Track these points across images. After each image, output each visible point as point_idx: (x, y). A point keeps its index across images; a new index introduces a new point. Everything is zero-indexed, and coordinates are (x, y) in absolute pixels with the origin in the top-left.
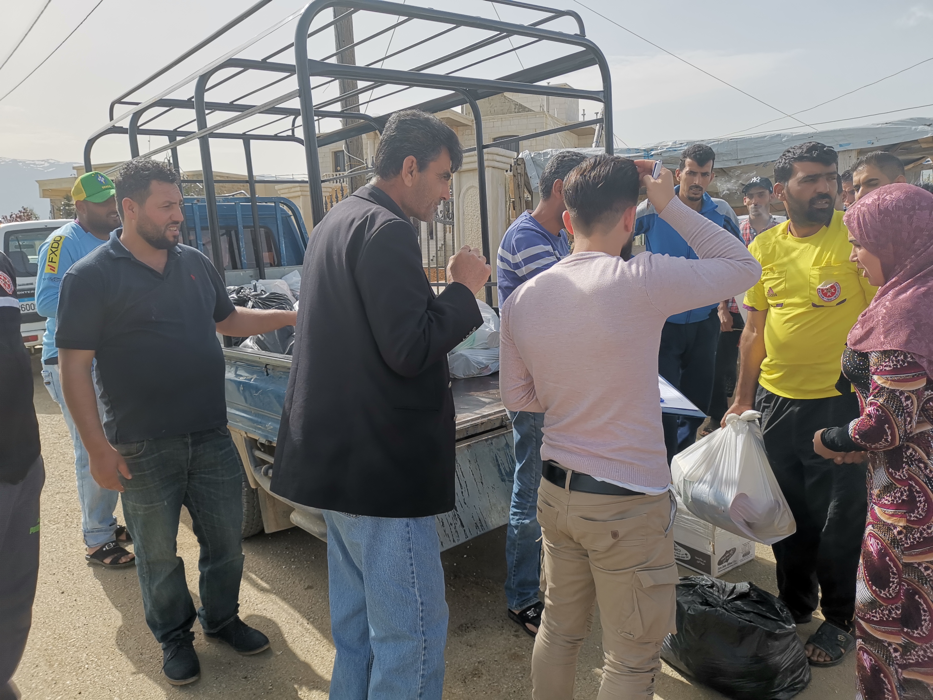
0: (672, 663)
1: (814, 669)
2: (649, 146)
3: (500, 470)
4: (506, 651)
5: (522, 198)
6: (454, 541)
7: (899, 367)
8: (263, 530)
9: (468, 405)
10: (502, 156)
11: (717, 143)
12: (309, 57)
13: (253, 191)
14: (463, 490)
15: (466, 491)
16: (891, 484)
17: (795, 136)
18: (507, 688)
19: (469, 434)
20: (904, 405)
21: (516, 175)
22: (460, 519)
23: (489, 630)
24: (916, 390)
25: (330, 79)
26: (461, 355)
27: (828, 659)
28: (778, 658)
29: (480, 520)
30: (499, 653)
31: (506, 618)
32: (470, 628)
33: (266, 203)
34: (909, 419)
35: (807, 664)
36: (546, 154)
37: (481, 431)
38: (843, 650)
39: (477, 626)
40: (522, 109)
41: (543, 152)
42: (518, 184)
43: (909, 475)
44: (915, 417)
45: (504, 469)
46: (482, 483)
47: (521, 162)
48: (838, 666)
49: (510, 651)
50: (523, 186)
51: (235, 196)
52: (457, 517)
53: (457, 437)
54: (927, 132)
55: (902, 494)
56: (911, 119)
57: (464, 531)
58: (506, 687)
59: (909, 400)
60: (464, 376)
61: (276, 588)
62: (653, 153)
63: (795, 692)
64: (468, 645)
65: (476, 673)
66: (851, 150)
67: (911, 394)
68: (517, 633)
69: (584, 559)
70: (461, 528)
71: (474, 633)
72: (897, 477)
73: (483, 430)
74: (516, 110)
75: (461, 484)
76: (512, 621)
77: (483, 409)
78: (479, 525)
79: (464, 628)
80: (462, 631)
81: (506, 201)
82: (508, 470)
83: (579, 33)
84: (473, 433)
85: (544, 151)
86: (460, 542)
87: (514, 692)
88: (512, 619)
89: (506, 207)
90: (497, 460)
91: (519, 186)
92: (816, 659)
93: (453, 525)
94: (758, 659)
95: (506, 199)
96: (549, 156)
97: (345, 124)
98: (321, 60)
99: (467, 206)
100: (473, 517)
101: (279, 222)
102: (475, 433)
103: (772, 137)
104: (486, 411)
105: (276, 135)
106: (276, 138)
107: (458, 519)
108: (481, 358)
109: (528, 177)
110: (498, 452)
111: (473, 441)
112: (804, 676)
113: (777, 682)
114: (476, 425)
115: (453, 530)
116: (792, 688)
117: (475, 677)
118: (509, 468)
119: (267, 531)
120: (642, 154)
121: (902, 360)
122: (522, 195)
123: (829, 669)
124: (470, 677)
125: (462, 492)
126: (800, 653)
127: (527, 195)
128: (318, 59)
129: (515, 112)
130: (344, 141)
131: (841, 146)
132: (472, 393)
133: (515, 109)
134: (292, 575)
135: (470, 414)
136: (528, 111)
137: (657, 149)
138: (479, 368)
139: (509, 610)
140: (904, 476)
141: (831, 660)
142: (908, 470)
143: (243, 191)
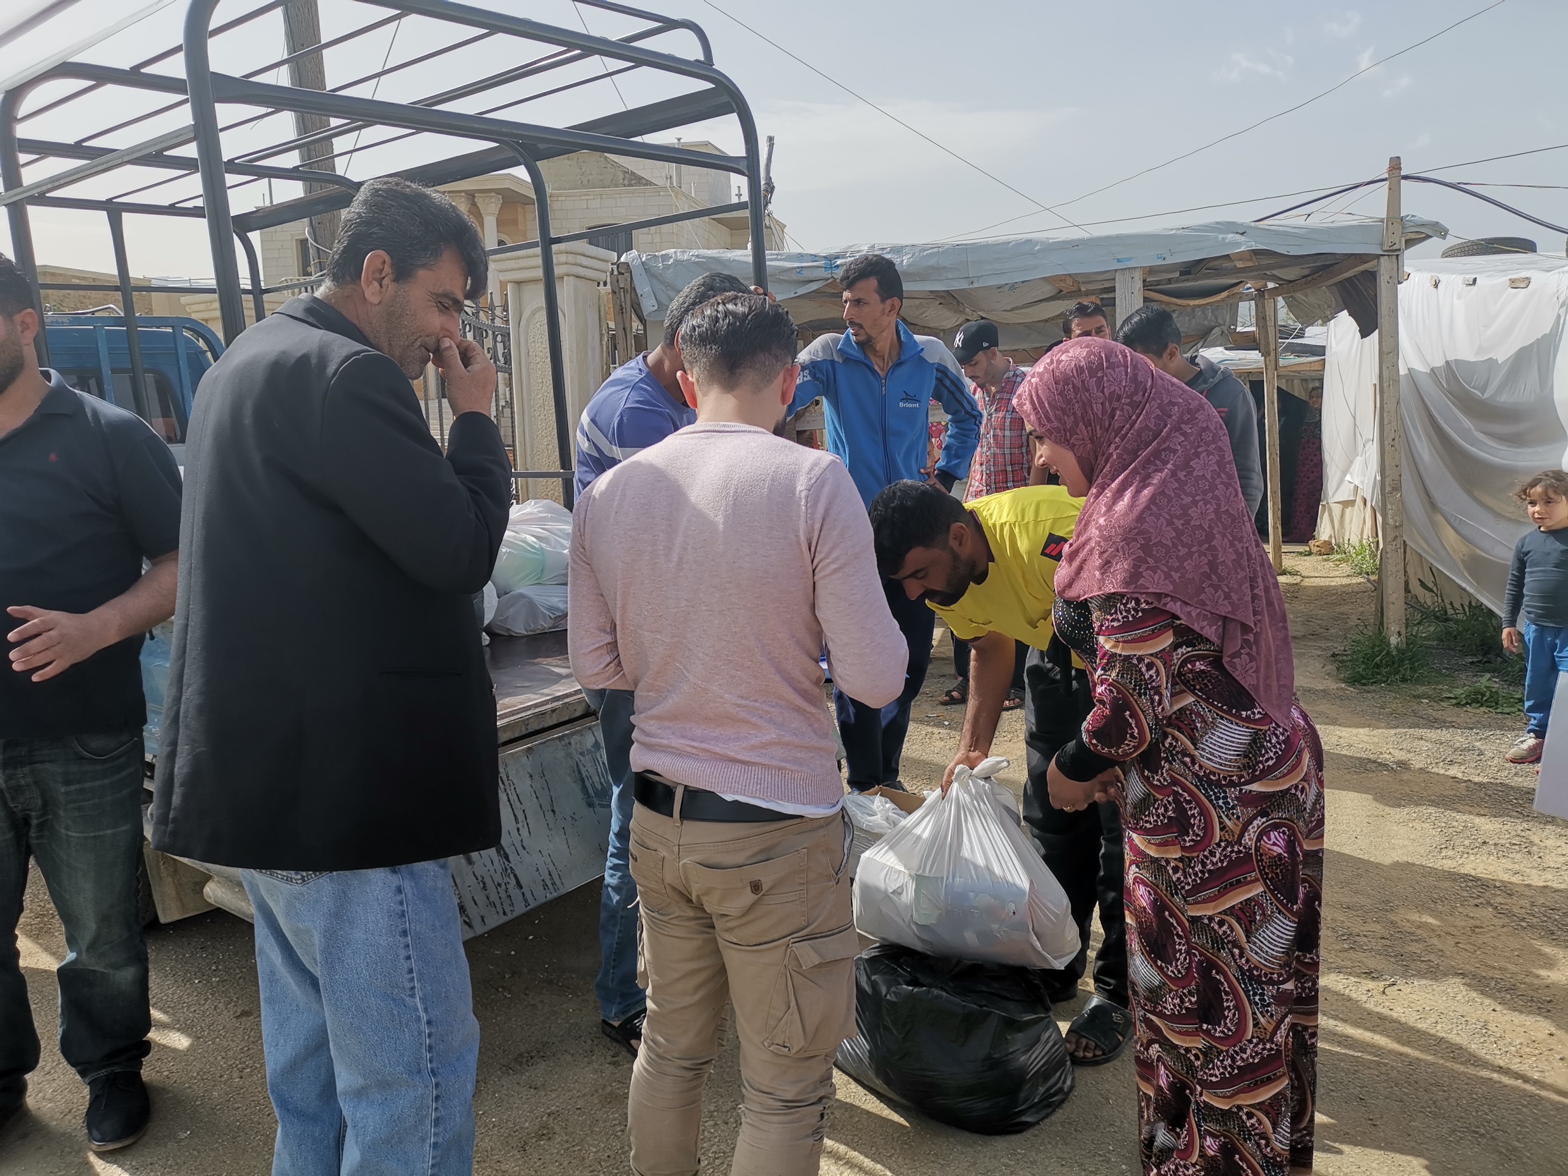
0: (866, 1083)
1: (1080, 1072)
2: (833, 251)
3: (584, 788)
4: (597, 1091)
5: (628, 331)
6: (505, 913)
7: (1131, 619)
8: (156, 918)
9: (531, 680)
10: (592, 258)
11: (936, 250)
12: (212, 69)
13: (128, 306)
14: (520, 826)
15: (526, 826)
16: (1149, 795)
17: (1053, 243)
18: (596, 1152)
19: (531, 730)
20: (1147, 677)
21: (617, 291)
22: (515, 876)
23: (568, 1058)
24: (1160, 651)
25: (263, 110)
26: (522, 596)
27: (1099, 1053)
28: (1022, 1058)
29: (550, 874)
30: (584, 1095)
31: (597, 1035)
32: (535, 1058)
33: (157, 327)
34: (1157, 698)
35: (1069, 1063)
36: (666, 257)
37: (551, 724)
38: (1121, 1038)
39: (549, 1053)
40: (636, 180)
41: (660, 253)
42: (621, 306)
43: (1171, 777)
44: (1166, 693)
45: (593, 785)
46: (553, 811)
47: (624, 269)
48: (1114, 1062)
49: (603, 1090)
50: (628, 310)
51: (97, 315)
52: (509, 871)
53: (503, 737)
54: (1239, 244)
55: (1166, 810)
56: (1217, 223)
57: (523, 894)
58: (594, 1150)
59: (1152, 669)
60: (527, 631)
61: (182, 1019)
62: (839, 262)
63: (1050, 1110)
64: (530, 1088)
65: (544, 1133)
66: (1135, 268)
67: (1154, 660)
68: (616, 1059)
69: (710, 933)
70: (517, 891)
71: (542, 1066)
72: (1155, 783)
73: (555, 722)
74: (626, 182)
75: (515, 816)
76: (609, 1039)
77: (556, 687)
78: (549, 883)
79: (524, 1060)
80: (521, 1064)
81: (602, 335)
82: (599, 787)
83: (702, 58)
84: (537, 728)
85: (663, 252)
86: (515, 915)
87: (609, 1157)
88: (609, 1036)
89: (602, 345)
90: (580, 772)
91: (622, 309)
92: (1081, 1054)
93: (503, 886)
94: (993, 1064)
95: (601, 330)
96: (671, 261)
97: (309, 190)
98: (243, 77)
99: (534, 341)
100: (538, 869)
101: (183, 363)
102: (541, 727)
103: (1020, 244)
104: (560, 689)
105: (172, 206)
106: (172, 210)
107: (512, 876)
108: (556, 599)
109: (637, 295)
110: (582, 758)
111: (537, 741)
112: (1064, 1082)
113: (1022, 1095)
114: (543, 714)
115: (503, 895)
116: (1045, 1102)
117: (543, 1140)
118: (601, 783)
119: (163, 920)
120: (822, 263)
121: (1134, 609)
122: (627, 326)
123: (1101, 1067)
124: (534, 1140)
125: (518, 829)
126: (1057, 1047)
127: (636, 325)
128: (237, 73)
129: (625, 186)
130: (306, 220)
131: (1119, 261)
132: (539, 660)
133: (624, 179)
134: (212, 995)
135: (533, 696)
136: (647, 185)
137: (844, 257)
138: (552, 616)
139: (604, 1021)
140: (1165, 780)
141: (1104, 1054)
142: (1170, 769)
143: (112, 306)
